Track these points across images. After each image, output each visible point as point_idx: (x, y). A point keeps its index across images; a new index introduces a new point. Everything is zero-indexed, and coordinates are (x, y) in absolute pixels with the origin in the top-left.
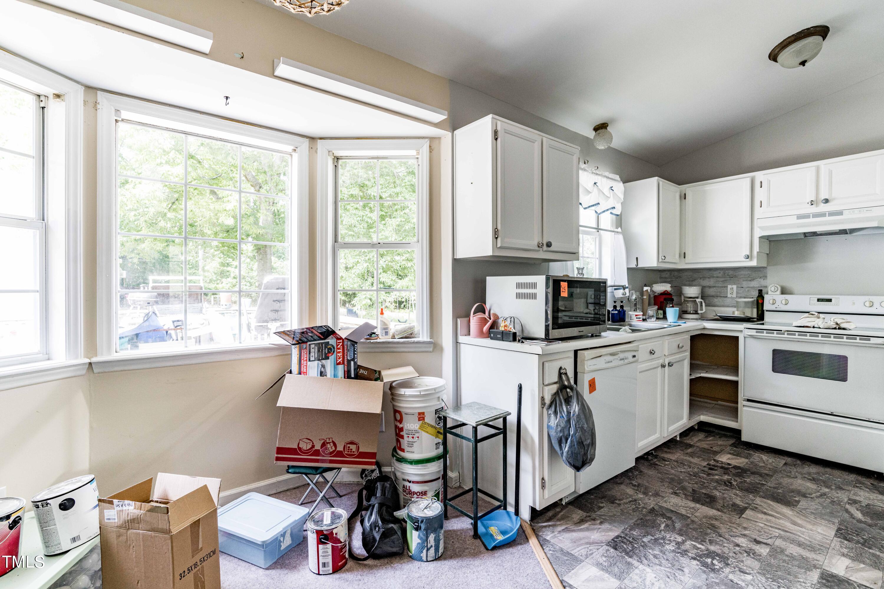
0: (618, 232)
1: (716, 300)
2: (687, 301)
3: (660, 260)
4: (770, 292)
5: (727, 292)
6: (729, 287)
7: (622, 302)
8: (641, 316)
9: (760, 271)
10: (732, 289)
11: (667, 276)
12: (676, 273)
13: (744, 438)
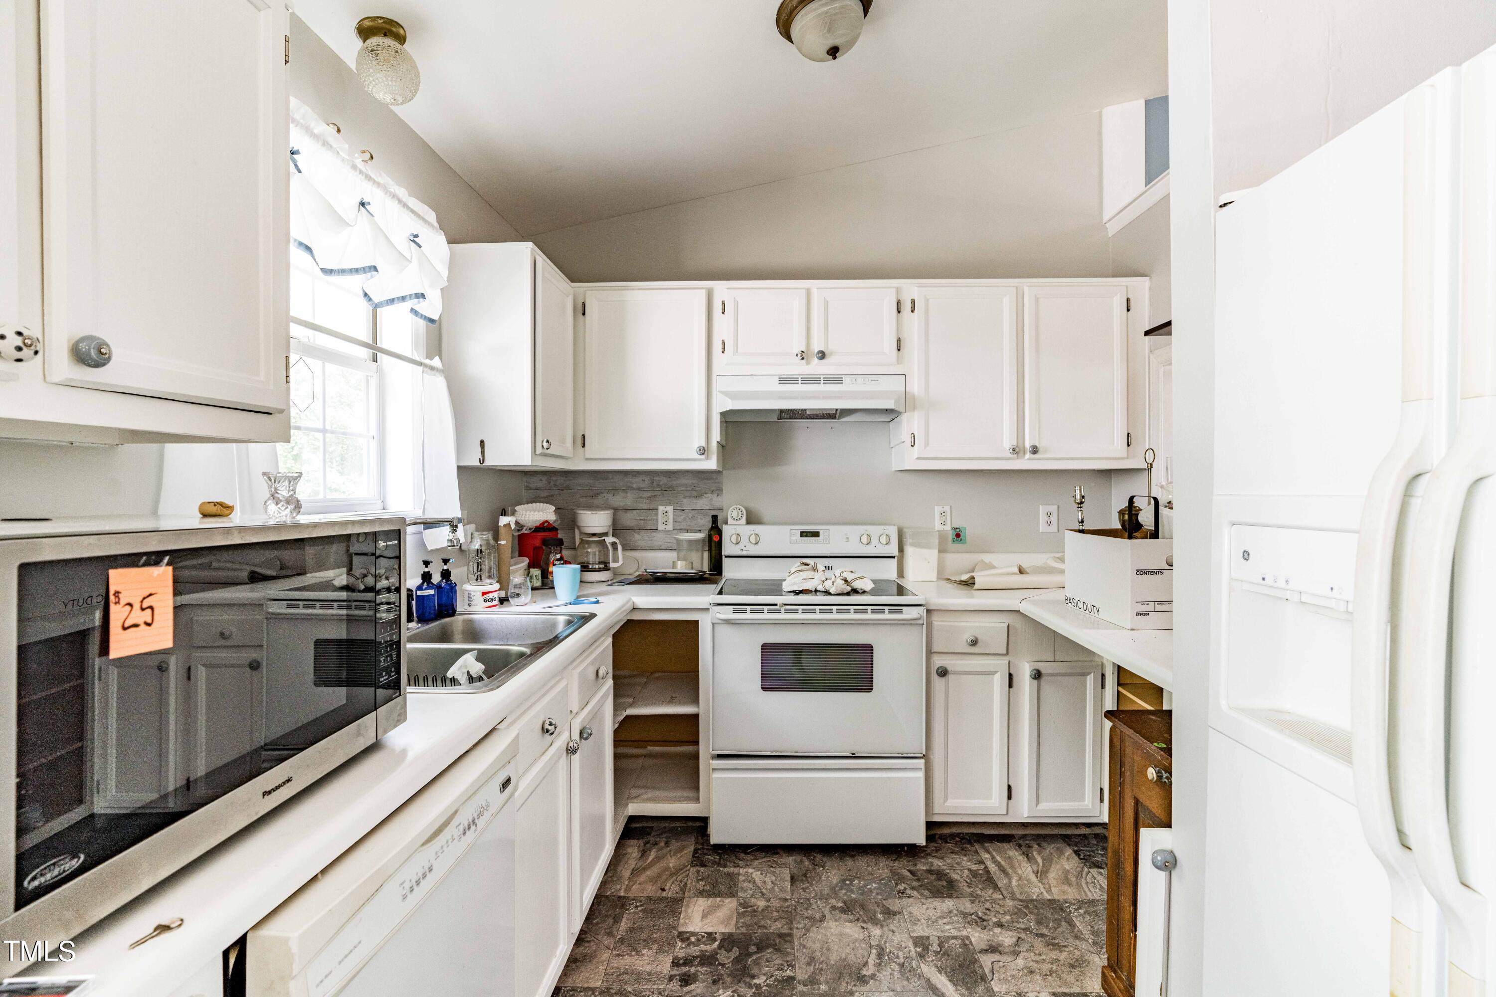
0: (432, 368)
1: (637, 537)
2: (589, 543)
3: (539, 450)
4: (730, 521)
5: (657, 520)
6: (661, 509)
7: (446, 561)
8: (496, 595)
9: (711, 479)
10: (666, 514)
11: (540, 485)
12: (560, 480)
13: (717, 837)
